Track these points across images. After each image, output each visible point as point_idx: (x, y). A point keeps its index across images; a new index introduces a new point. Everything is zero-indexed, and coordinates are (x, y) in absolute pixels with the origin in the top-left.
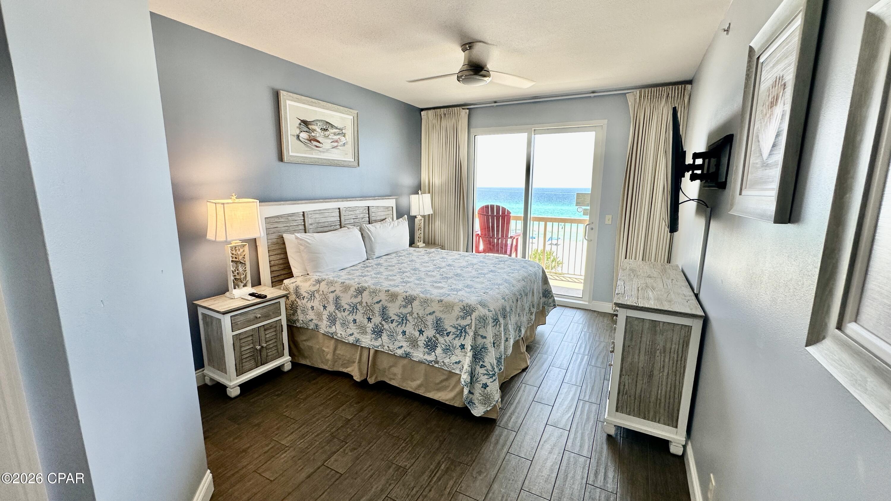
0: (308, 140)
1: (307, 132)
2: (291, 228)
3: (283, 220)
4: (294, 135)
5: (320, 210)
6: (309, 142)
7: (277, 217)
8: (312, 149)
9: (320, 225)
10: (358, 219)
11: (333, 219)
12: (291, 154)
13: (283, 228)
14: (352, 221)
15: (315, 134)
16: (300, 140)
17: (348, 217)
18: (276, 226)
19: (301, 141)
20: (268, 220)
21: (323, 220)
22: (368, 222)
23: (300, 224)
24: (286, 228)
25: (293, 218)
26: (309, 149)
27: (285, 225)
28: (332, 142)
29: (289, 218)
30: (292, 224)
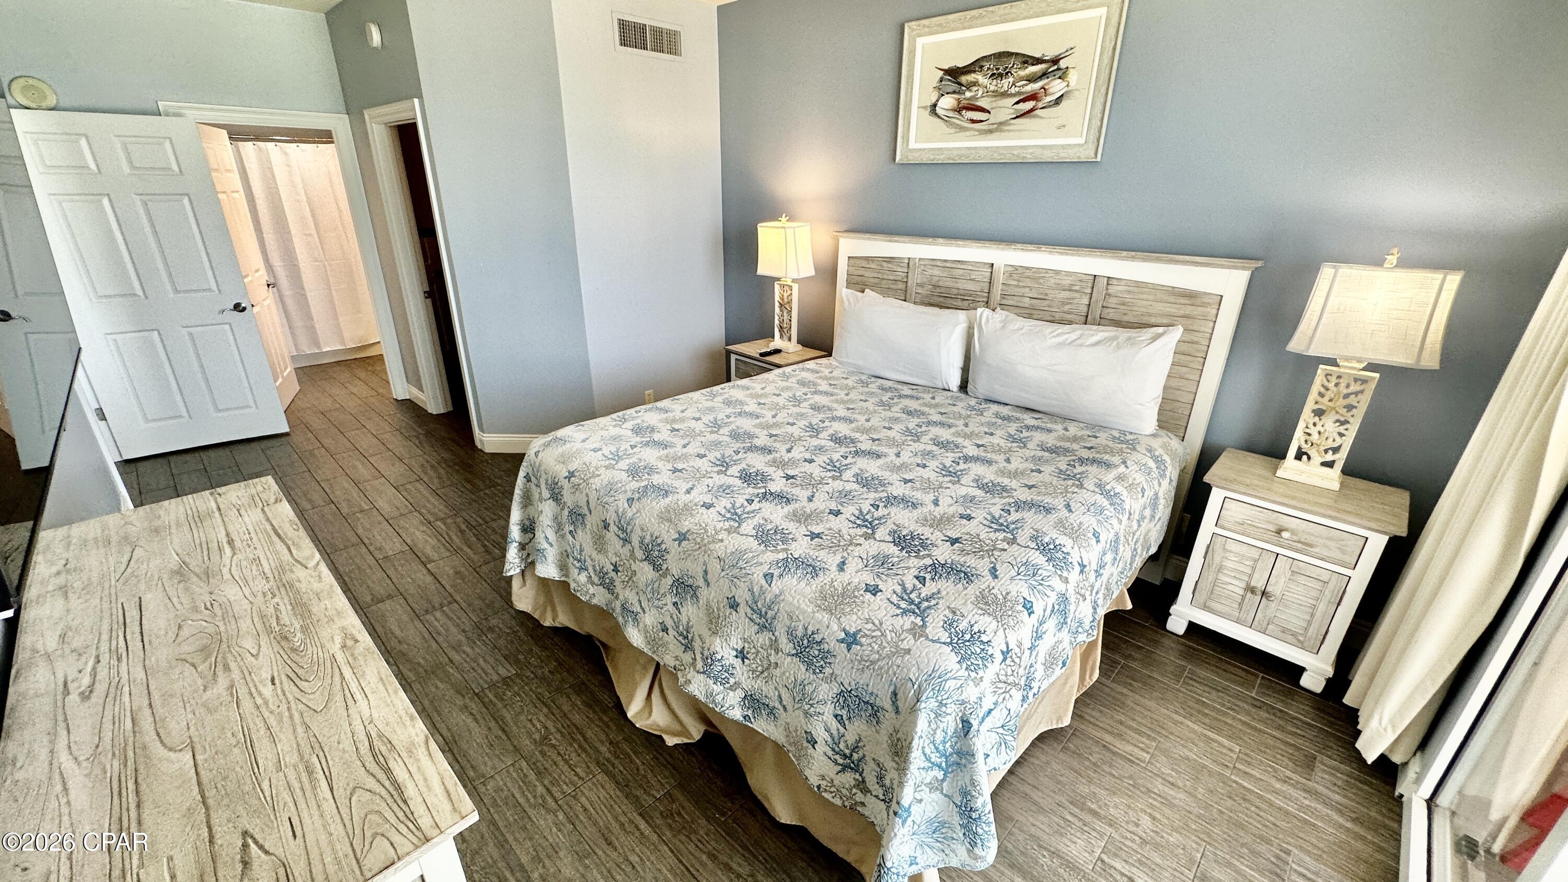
0: (954, 110)
1: (954, 92)
2: (884, 282)
3: (873, 266)
4: (925, 108)
5: (945, 261)
6: (956, 115)
7: (867, 259)
8: (962, 129)
9: (938, 290)
10: (1046, 303)
11: (971, 286)
12: (912, 145)
13: (872, 280)
14: (1027, 302)
15: (973, 94)
16: (936, 114)
17: (1018, 290)
18: (861, 273)
19: (939, 117)
20: (852, 261)
21: (949, 283)
22: (1083, 319)
23: (900, 278)
24: (877, 281)
25: (890, 265)
26: (953, 131)
27: (875, 275)
28: (1017, 103)
29: (885, 264)
30: (886, 277)
